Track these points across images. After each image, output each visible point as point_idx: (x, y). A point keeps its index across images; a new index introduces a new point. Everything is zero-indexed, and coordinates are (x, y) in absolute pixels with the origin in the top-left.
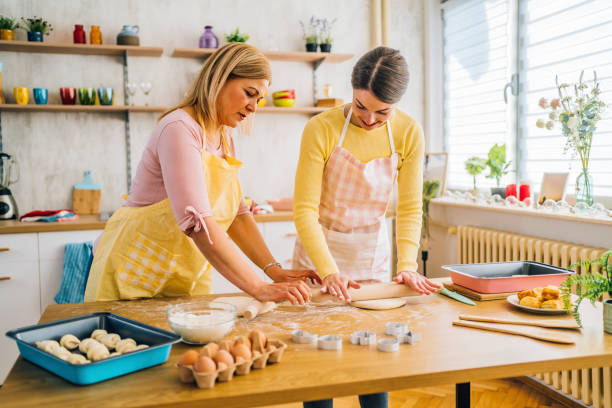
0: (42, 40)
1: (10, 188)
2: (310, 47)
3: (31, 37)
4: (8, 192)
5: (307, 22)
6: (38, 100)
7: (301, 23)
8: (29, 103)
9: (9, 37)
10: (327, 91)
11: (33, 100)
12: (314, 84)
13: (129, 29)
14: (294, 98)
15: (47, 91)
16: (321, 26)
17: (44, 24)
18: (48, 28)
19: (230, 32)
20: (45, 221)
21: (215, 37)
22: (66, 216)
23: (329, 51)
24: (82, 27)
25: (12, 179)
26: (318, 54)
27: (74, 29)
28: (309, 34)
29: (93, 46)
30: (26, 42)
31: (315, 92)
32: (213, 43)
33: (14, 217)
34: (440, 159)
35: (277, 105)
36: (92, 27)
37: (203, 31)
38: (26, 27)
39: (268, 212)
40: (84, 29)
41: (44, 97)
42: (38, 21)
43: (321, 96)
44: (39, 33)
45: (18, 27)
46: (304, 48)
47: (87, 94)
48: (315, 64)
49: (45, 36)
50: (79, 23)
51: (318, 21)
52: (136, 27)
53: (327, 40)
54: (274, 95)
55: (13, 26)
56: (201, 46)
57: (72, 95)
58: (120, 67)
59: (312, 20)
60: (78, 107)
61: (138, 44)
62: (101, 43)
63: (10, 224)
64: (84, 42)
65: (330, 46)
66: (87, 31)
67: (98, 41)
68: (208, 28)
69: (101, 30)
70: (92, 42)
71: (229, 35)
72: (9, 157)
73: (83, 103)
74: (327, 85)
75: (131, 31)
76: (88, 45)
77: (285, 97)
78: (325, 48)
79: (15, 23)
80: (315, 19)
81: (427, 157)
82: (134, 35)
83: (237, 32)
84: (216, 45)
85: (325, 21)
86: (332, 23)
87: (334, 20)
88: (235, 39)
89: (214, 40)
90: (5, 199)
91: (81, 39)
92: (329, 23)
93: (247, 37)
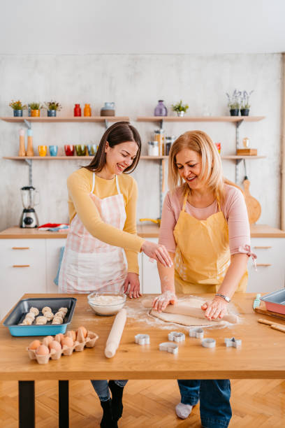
0: (55, 116)
1: (35, 208)
2: (233, 113)
3: (49, 114)
4: (33, 211)
5: (231, 94)
6: (51, 154)
7: (227, 94)
8: (47, 155)
9: (37, 115)
10: (245, 144)
11: (49, 154)
12: (237, 138)
13: (108, 105)
14: (220, 149)
15: (57, 148)
16: (242, 96)
17: (57, 105)
18: (59, 107)
19: (176, 104)
20: (52, 231)
21: (165, 108)
22: (64, 228)
23: (247, 115)
24: (79, 105)
25: (36, 203)
26: (240, 117)
27: (74, 106)
28: (233, 102)
29: (88, 118)
30: (46, 117)
31: (237, 143)
32: (164, 112)
33: (36, 227)
36: (86, 105)
37: (157, 104)
38: (47, 108)
40: (81, 106)
41: (55, 150)
42: (53, 103)
43: (241, 147)
44: (53, 111)
45: (42, 108)
46: (229, 113)
47: (80, 148)
48: (237, 123)
49: (57, 112)
50: (77, 103)
51: (240, 92)
52: (113, 103)
53: (246, 106)
55: (39, 107)
56: (156, 115)
57: (72, 149)
59: (235, 92)
60: (76, 157)
61: (114, 115)
62: (90, 115)
63: (34, 231)
64: (80, 115)
65: (248, 111)
67: (89, 114)
68: (161, 102)
69: (91, 106)
70: (85, 115)
71: (175, 105)
72: (34, 189)
73: (78, 155)
74: (246, 139)
75: (110, 107)
76: (83, 117)
78: (244, 112)
79: (41, 106)
80: (237, 91)
82: (111, 109)
83: (181, 104)
84: (166, 115)
85: (245, 92)
86: (250, 94)
87: (252, 91)
88: (179, 109)
89: (164, 110)
90: (31, 215)
91: (78, 114)
92: (248, 93)
93: (187, 107)
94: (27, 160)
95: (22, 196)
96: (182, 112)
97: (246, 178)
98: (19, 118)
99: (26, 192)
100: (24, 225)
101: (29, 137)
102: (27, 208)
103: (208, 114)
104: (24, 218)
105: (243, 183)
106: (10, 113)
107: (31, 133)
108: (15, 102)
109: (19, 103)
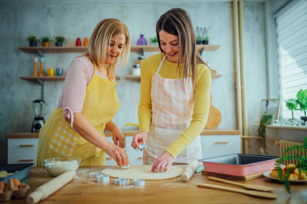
0: (62, 45)
1: (44, 116)
3: (57, 44)
4: (43, 119)
6: (58, 74)
8: (54, 75)
9: (47, 45)
11: (56, 74)
15: (62, 70)
16: (203, 31)
17: (63, 39)
18: (65, 40)
23: (207, 44)
24: (80, 39)
25: (45, 113)
26: (202, 46)
27: (76, 40)
29: (86, 47)
30: (54, 47)
32: (144, 43)
34: (275, 102)
36: (85, 38)
37: (139, 37)
38: (55, 40)
41: (61, 73)
42: (60, 37)
44: (60, 43)
50: (79, 37)
51: (201, 28)
53: (206, 38)
55: (50, 41)
56: (138, 44)
64: (81, 45)
65: (208, 41)
66: (82, 40)
68: (142, 36)
70: (84, 45)
71: (152, 38)
76: (82, 47)
78: (205, 42)
79: (51, 39)
80: (199, 28)
81: (267, 102)
84: (146, 44)
85: (205, 28)
86: (209, 29)
89: (144, 41)
90: (41, 122)
91: (79, 44)
92: (207, 29)
94: (39, 80)
95: (34, 107)
98: (34, 47)
99: (37, 104)
100: (34, 130)
101: (41, 63)
102: (37, 116)
104: (35, 123)
106: (26, 45)
107: (43, 59)
108: (30, 36)
109: (34, 37)
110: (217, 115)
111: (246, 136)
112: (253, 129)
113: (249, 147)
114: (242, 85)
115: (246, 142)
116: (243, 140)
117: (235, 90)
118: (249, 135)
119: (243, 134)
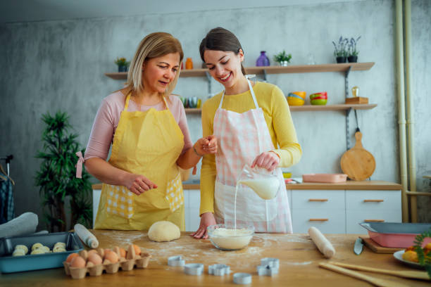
2: (340, 60)
5: (337, 42)
7: (333, 43)
10: (355, 92)
12: (346, 88)
14: (326, 98)
16: (350, 43)
19: (278, 52)
21: (268, 59)
23: (356, 61)
26: (347, 64)
28: (339, 49)
29: (189, 70)
31: (347, 93)
32: (266, 62)
35: (312, 104)
37: (259, 54)
39: (298, 183)
43: (351, 96)
46: (336, 61)
48: (345, 72)
51: (346, 39)
53: (354, 53)
54: (311, 96)
56: (257, 65)
58: (206, 84)
59: (341, 39)
62: (192, 68)
65: (357, 58)
68: (263, 53)
69: (192, 60)
71: (277, 56)
74: (355, 88)
76: (184, 70)
77: (319, 98)
78: (352, 59)
80: (343, 38)
83: (284, 53)
84: (269, 64)
85: (352, 39)
86: (358, 40)
87: (359, 38)
88: (282, 58)
89: (266, 60)
92: (355, 40)
93: (290, 57)
96: (286, 62)
97: (358, 130)
98: (123, 73)
103: (313, 64)
105: (354, 135)
106: (114, 69)
108: (120, 59)
109: (124, 60)
110: (369, 161)
111: (413, 192)
112: (424, 182)
113: (419, 208)
114: (407, 119)
115: (413, 200)
116: (409, 196)
117: (397, 126)
118: (417, 190)
119: (409, 189)
